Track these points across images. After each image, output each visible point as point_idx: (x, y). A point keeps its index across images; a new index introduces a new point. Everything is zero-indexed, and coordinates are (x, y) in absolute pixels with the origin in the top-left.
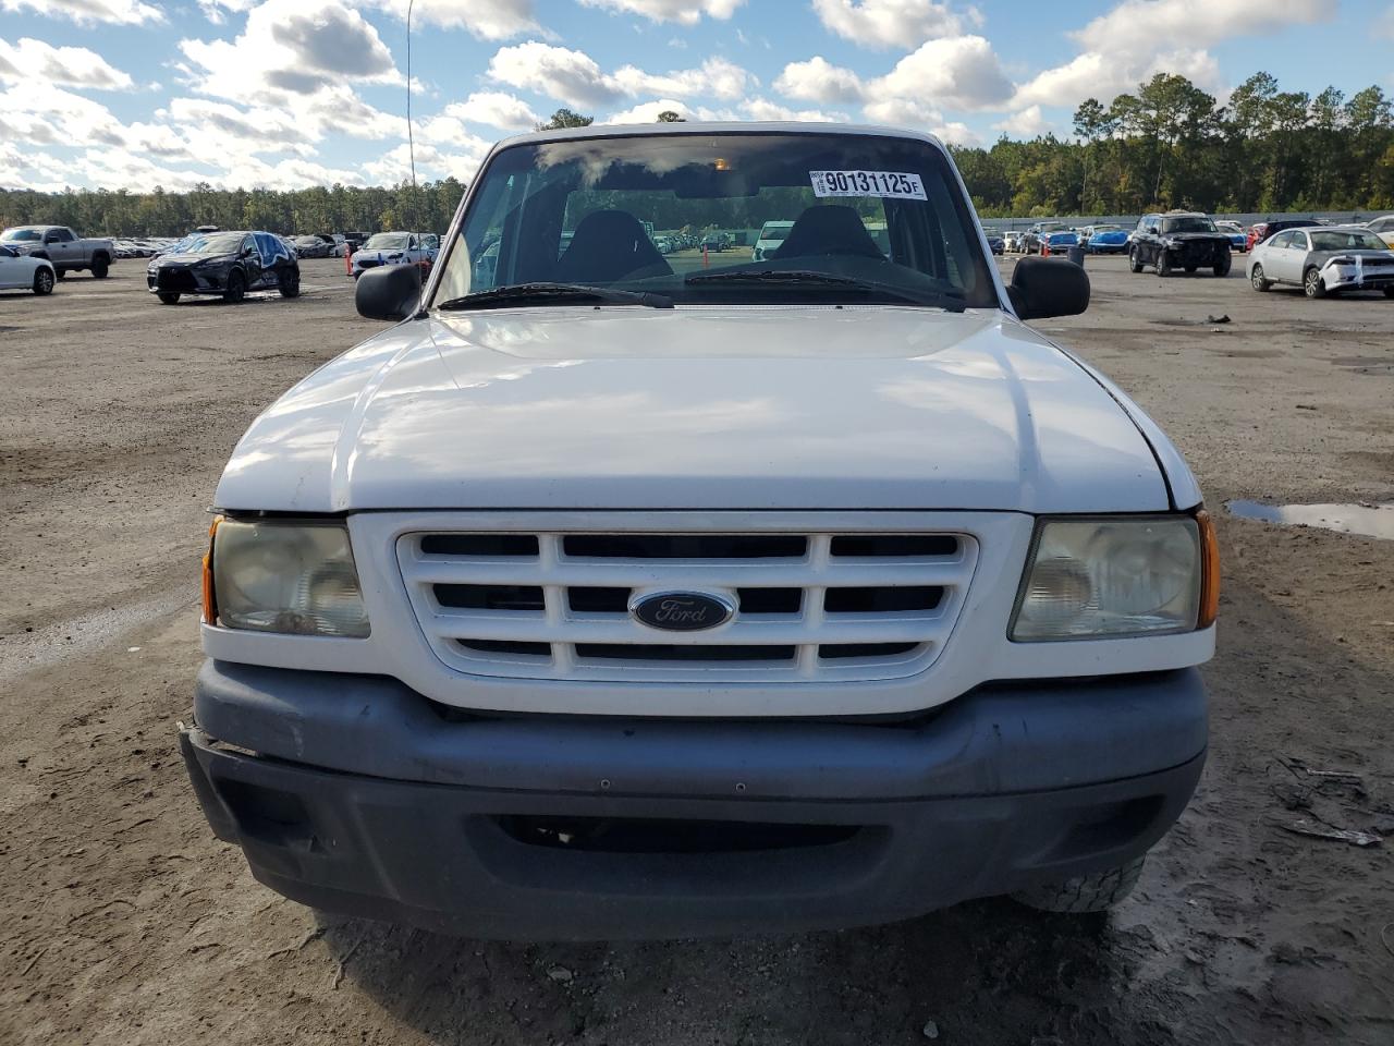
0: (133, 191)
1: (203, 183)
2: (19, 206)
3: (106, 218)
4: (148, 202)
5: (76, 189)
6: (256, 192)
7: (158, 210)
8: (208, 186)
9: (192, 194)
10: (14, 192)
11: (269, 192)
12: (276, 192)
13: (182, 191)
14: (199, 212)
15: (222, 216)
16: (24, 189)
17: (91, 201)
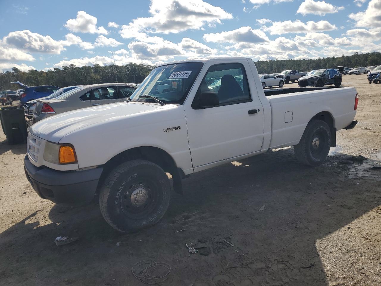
0: (336, 57)
1: (356, 52)
2: (307, 63)
3: (328, 65)
4: (339, 59)
5: (321, 58)
6: (372, 53)
7: (342, 61)
8: (358, 53)
9: (352, 56)
10: (307, 60)
11: (377, 53)
12: (379, 53)
13: (350, 55)
14: (353, 61)
15: (360, 61)
16: (309, 59)
17: (324, 60)
